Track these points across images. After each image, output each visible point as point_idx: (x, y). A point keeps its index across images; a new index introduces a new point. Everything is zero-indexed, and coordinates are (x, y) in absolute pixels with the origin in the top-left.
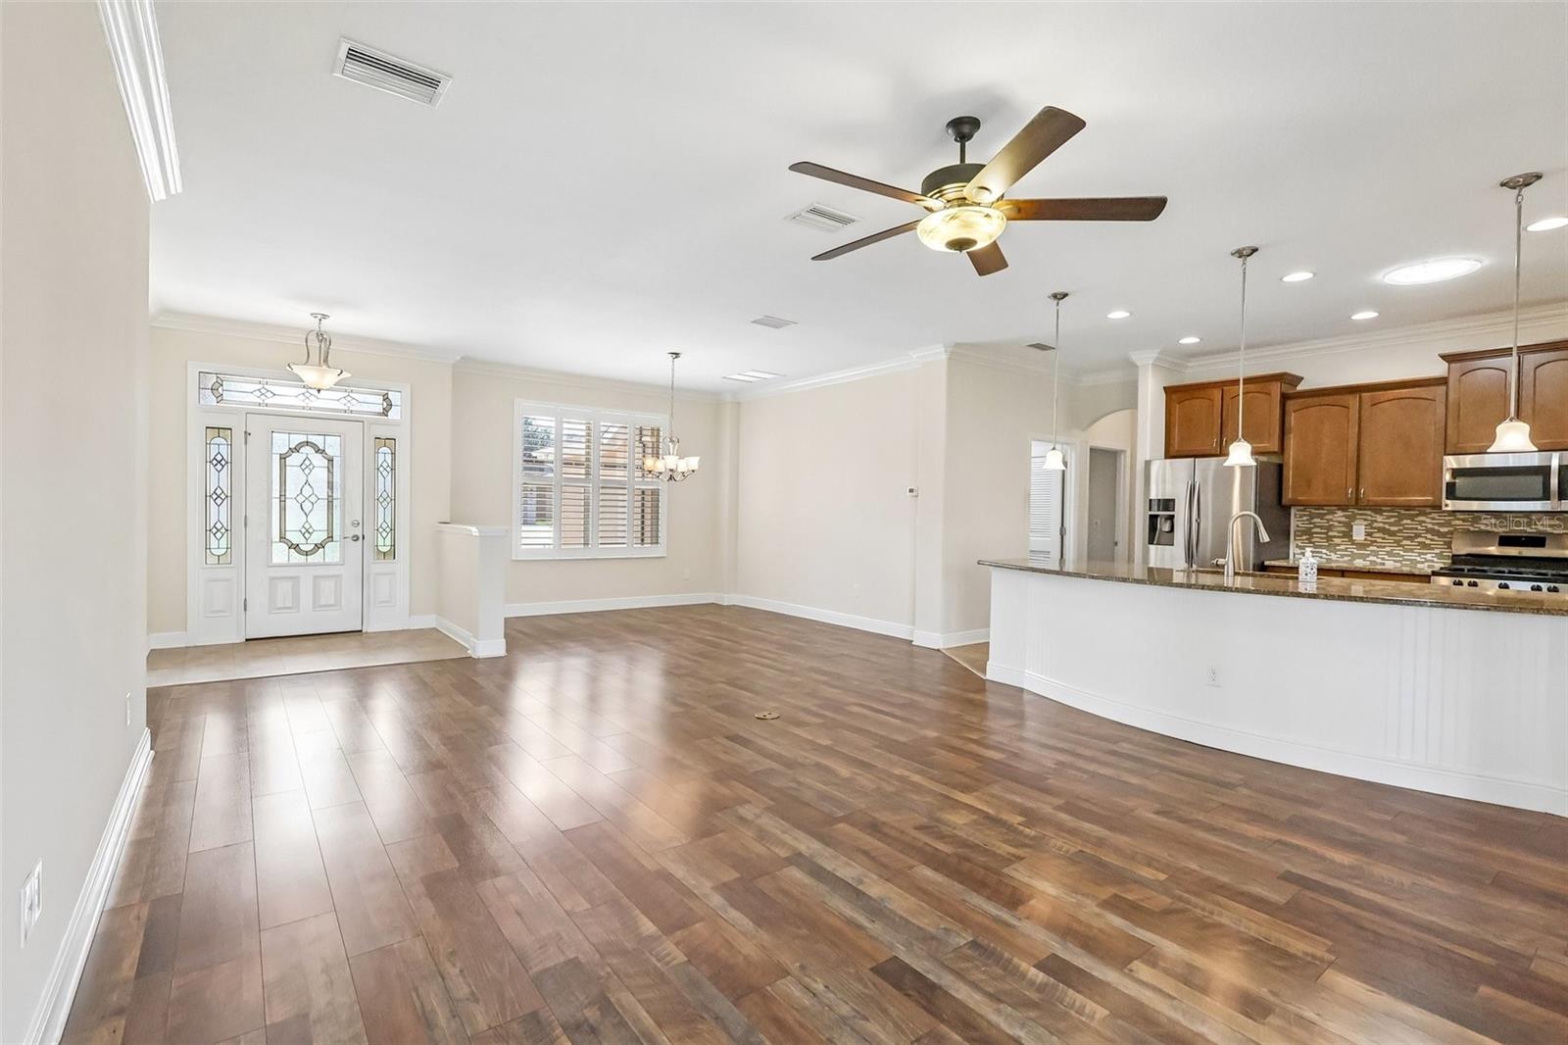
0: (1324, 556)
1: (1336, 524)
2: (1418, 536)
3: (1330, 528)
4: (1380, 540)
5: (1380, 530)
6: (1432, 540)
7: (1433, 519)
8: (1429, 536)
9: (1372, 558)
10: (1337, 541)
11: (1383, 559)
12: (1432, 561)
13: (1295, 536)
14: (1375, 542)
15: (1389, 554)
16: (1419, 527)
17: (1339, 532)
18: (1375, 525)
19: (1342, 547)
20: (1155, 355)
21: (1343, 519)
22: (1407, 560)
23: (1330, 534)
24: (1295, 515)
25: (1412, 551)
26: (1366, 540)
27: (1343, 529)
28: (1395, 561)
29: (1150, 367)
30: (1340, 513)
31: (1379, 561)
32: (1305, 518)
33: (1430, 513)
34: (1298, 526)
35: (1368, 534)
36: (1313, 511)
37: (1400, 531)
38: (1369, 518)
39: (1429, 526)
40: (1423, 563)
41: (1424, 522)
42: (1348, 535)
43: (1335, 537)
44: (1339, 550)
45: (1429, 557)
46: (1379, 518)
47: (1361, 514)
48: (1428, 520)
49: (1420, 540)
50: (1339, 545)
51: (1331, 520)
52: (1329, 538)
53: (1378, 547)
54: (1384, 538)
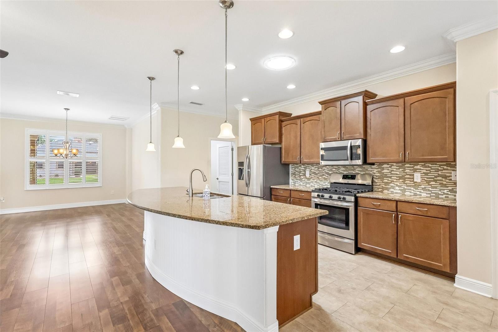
0: (299, 183)
1: (302, 170)
2: (323, 175)
3: (300, 172)
4: (313, 177)
5: (314, 173)
6: (327, 177)
9: (311, 184)
10: (302, 177)
13: (292, 175)
15: (316, 182)
17: (303, 174)
18: (312, 171)
19: (303, 180)
20: (242, 106)
21: (303, 169)
22: (320, 185)
23: (300, 174)
24: (291, 167)
25: (322, 181)
26: (309, 177)
27: (303, 172)
28: (317, 185)
29: (241, 110)
30: (303, 166)
31: (313, 185)
32: (294, 168)
34: (292, 171)
35: (310, 175)
36: (296, 166)
37: (318, 173)
38: (310, 168)
39: (326, 171)
42: (305, 175)
43: (301, 175)
44: (303, 181)
46: (313, 168)
47: (308, 167)
48: (326, 169)
50: (302, 179)
51: (300, 169)
52: (300, 176)
54: (314, 176)
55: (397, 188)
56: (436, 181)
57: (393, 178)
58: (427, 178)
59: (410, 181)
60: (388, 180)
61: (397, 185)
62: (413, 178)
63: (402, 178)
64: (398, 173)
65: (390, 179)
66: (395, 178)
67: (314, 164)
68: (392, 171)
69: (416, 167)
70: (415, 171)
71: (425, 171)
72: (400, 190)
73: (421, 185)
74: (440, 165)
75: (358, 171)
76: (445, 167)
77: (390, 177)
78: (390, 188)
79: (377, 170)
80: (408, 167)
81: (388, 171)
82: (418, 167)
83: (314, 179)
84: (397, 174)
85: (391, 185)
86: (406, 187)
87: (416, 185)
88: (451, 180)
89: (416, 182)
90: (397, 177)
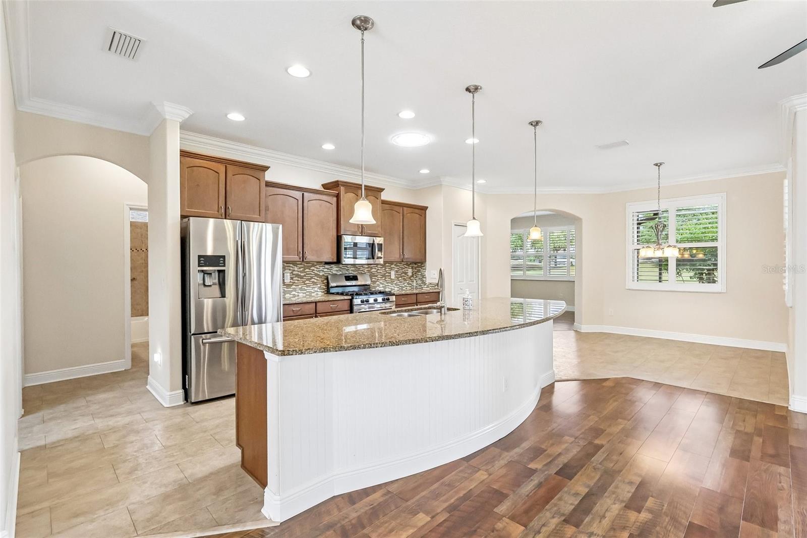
2: (312, 278)
4: (296, 282)
5: (297, 276)
6: (317, 280)
7: (317, 268)
8: (316, 278)
9: (294, 293)
11: (298, 293)
12: (317, 291)
14: (295, 283)
15: (301, 289)
16: (312, 273)
18: (294, 273)
22: (307, 292)
25: (309, 286)
26: (290, 282)
28: (303, 293)
31: (296, 294)
33: (316, 265)
35: (292, 278)
37: (305, 276)
38: (291, 269)
39: (316, 272)
40: (314, 293)
41: (314, 270)
45: (316, 289)
46: (296, 269)
47: (288, 266)
48: (315, 269)
49: (313, 280)
53: (296, 286)
54: (298, 280)
55: (381, 286)
56: (401, 277)
57: (378, 276)
58: (398, 275)
59: (389, 278)
60: (375, 279)
61: (381, 283)
62: (390, 276)
63: (384, 276)
64: (381, 271)
65: (376, 278)
66: (380, 276)
67: (298, 263)
68: (378, 270)
69: (392, 266)
70: (391, 269)
71: (396, 269)
72: (383, 287)
73: (394, 281)
74: (404, 265)
75: (352, 270)
76: (406, 266)
77: (377, 276)
78: (376, 287)
79: (367, 269)
80: (388, 266)
81: (375, 270)
82: (393, 266)
83: (298, 286)
84: (381, 273)
85: (378, 283)
86: (386, 284)
87: (392, 281)
88: (408, 275)
89: (392, 279)
90: (381, 275)
